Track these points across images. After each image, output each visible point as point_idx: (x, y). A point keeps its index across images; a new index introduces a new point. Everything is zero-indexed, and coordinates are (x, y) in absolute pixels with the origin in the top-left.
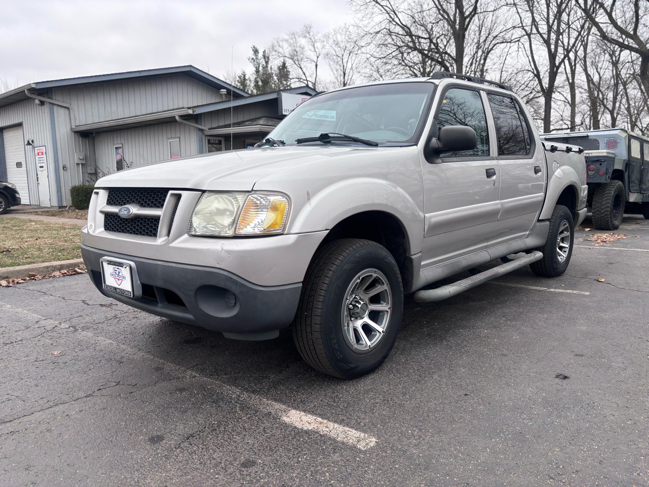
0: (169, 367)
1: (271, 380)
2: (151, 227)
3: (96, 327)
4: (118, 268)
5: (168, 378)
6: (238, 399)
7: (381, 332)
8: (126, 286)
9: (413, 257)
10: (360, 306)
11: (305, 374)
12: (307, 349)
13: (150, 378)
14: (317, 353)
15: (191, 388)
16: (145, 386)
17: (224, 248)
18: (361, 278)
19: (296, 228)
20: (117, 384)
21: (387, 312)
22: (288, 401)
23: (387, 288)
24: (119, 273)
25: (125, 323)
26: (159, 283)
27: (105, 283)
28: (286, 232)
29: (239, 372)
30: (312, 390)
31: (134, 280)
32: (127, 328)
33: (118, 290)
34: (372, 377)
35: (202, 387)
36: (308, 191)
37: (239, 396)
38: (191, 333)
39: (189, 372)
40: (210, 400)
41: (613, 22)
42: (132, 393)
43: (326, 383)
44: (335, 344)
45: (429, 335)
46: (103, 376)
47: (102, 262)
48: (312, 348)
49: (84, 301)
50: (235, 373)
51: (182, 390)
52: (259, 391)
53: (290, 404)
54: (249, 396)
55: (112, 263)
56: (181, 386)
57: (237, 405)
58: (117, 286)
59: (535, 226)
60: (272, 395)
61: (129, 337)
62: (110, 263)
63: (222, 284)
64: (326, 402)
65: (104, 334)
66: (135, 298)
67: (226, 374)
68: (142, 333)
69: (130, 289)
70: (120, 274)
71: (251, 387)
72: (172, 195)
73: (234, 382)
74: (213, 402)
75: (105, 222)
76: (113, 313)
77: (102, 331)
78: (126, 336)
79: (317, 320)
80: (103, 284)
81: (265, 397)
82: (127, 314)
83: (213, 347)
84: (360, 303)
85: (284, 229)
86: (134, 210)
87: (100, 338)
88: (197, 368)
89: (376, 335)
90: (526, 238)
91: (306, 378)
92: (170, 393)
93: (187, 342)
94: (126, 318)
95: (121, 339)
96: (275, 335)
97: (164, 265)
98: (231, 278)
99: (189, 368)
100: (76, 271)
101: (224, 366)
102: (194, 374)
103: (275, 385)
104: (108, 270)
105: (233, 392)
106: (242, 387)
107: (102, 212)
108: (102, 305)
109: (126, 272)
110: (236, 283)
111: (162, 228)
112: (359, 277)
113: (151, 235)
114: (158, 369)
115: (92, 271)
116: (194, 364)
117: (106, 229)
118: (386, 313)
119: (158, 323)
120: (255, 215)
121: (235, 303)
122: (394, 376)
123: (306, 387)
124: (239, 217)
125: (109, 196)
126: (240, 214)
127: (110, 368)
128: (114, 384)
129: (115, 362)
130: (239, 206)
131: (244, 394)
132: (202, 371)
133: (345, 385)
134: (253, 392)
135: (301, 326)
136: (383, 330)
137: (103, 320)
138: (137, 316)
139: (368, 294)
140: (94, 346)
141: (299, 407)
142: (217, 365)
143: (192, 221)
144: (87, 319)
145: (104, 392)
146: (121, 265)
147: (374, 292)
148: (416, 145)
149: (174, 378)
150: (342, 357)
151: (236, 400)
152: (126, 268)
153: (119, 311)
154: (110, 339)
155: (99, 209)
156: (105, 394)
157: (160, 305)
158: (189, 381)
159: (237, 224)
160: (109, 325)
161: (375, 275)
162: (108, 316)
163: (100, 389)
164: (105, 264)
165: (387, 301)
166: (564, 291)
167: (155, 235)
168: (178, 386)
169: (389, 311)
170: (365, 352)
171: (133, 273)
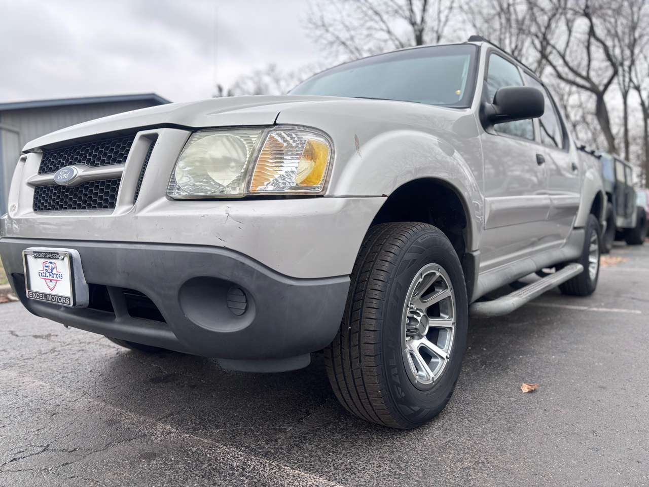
0: (129, 418)
1: (289, 434)
2: (107, 193)
3: (23, 364)
4: (50, 263)
5: (128, 437)
6: (244, 469)
7: (445, 358)
8: (63, 289)
9: (475, 254)
10: (419, 319)
11: (337, 423)
12: (351, 385)
13: (98, 437)
14: (368, 391)
15: (164, 453)
16: (89, 452)
17: (230, 213)
18: (423, 276)
19: (342, 188)
20: (44, 450)
21: (451, 328)
22: (326, 470)
23: (450, 294)
24: (52, 269)
25: (66, 358)
26: (118, 280)
27: (29, 288)
28: (327, 193)
29: (237, 424)
30: (358, 448)
31: (76, 278)
32: (68, 363)
33: (49, 298)
34: (438, 424)
35: (183, 450)
36: (355, 135)
37: (245, 463)
38: (160, 369)
39: (160, 426)
40: (197, 472)
41: (566, 63)
42: (67, 464)
43: (375, 437)
44: (395, 375)
45: (483, 363)
46: (22, 437)
47: (26, 256)
48: (358, 382)
49: (12, 333)
50: (231, 425)
51: (150, 456)
52: (275, 454)
53: (331, 474)
54: (261, 463)
55: (41, 255)
56: (149, 450)
57: (243, 481)
58: (49, 292)
59: (571, 233)
60: (298, 460)
61: (69, 377)
62: (38, 255)
63: (227, 275)
64: (388, 469)
65: (32, 373)
66: (77, 310)
67: (217, 427)
68: (89, 370)
69: (68, 293)
70: (54, 272)
71: (261, 447)
72: (143, 137)
73: (232, 439)
74: (203, 477)
75: (36, 198)
76: (51, 345)
77: (31, 369)
78: (66, 375)
79: (370, 337)
80: (27, 291)
81: (288, 464)
82: (70, 346)
83: (193, 387)
84: (418, 315)
85: (324, 189)
86: (80, 171)
87: (26, 379)
88: (173, 419)
89: (438, 363)
90: (563, 247)
91: (342, 430)
92: (131, 463)
93: (154, 381)
94: (68, 352)
95: (58, 380)
96: (303, 362)
97: (126, 249)
98: (243, 264)
99: (160, 419)
100: (8, 298)
101: (213, 414)
102: (168, 427)
103: (298, 442)
104: (35, 266)
105: (234, 456)
106: (246, 447)
107: (30, 184)
108: (36, 337)
109: (63, 267)
110: (251, 271)
111: (124, 191)
112: (421, 274)
113: (106, 207)
114: (111, 423)
115: (12, 275)
116: (168, 412)
117: (35, 210)
118: (448, 330)
119: (113, 356)
120: (277, 168)
121: (246, 309)
122: (470, 421)
123: (346, 445)
124: (255, 164)
125: (42, 162)
126: (256, 161)
127: (36, 423)
128: (40, 449)
129: (44, 413)
130: (254, 149)
131: (251, 459)
132: (180, 423)
133: (405, 439)
134: (266, 455)
135: (341, 348)
136: (446, 354)
137: (34, 355)
138: (84, 348)
139: (425, 302)
140: (16, 390)
141: (347, 480)
142: (202, 414)
143: (174, 175)
144: (12, 354)
145: (21, 463)
146: (54, 256)
147: (432, 300)
148: (470, 107)
149: (137, 437)
150: (404, 395)
151: (241, 470)
152: (63, 259)
153: (59, 343)
154: (42, 379)
155: (27, 180)
156: (23, 468)
157: (117, 319)
158: (161, 441)
159: (251, 176)
160: (42, 360)
161: (438, 274)
162: (43, 349)
163: (15, 459)
164: (31, 259)
165: (450, 313)
166: (608, 310)
167: (113, 206)
168: (144, 451)
169: (453, 327)
170: (429, 387)
171: (75, 267)
